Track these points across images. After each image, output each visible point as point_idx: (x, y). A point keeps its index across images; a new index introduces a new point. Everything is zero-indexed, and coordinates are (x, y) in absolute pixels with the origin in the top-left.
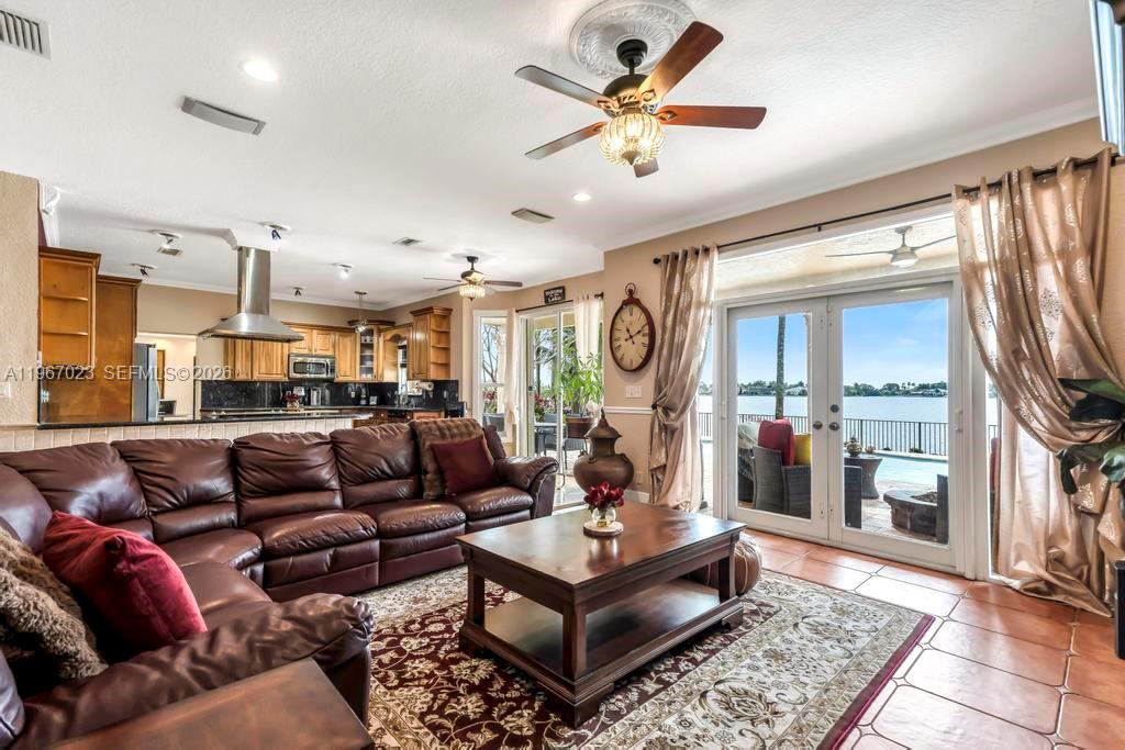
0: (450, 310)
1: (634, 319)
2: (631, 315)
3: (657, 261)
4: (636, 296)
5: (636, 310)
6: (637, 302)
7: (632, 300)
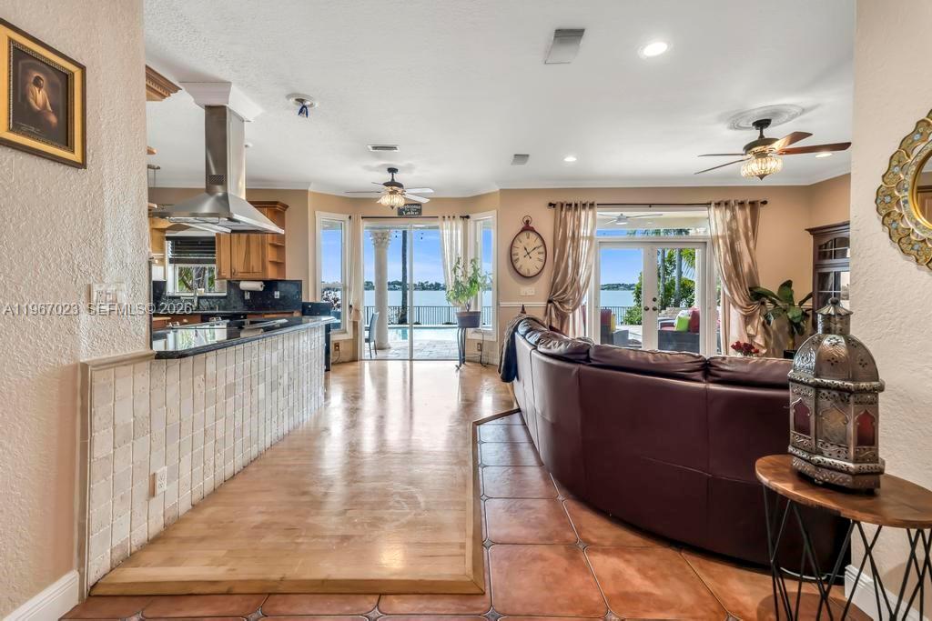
0: (287, 207)
1: (530, 241)
2: (528, 238)
3: (551, 205)
4: (531, 225)
5: (532, 235)
6: (532, 230)
7: (527, 228)
